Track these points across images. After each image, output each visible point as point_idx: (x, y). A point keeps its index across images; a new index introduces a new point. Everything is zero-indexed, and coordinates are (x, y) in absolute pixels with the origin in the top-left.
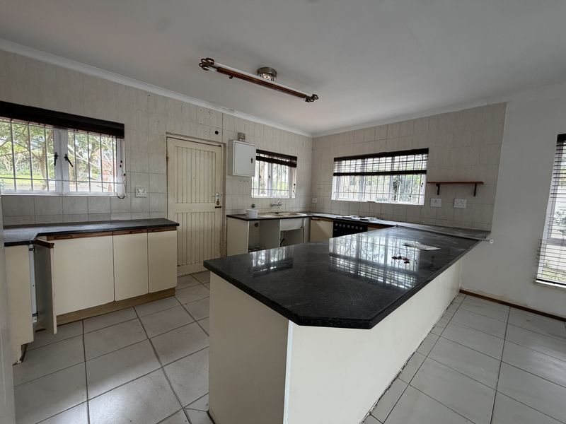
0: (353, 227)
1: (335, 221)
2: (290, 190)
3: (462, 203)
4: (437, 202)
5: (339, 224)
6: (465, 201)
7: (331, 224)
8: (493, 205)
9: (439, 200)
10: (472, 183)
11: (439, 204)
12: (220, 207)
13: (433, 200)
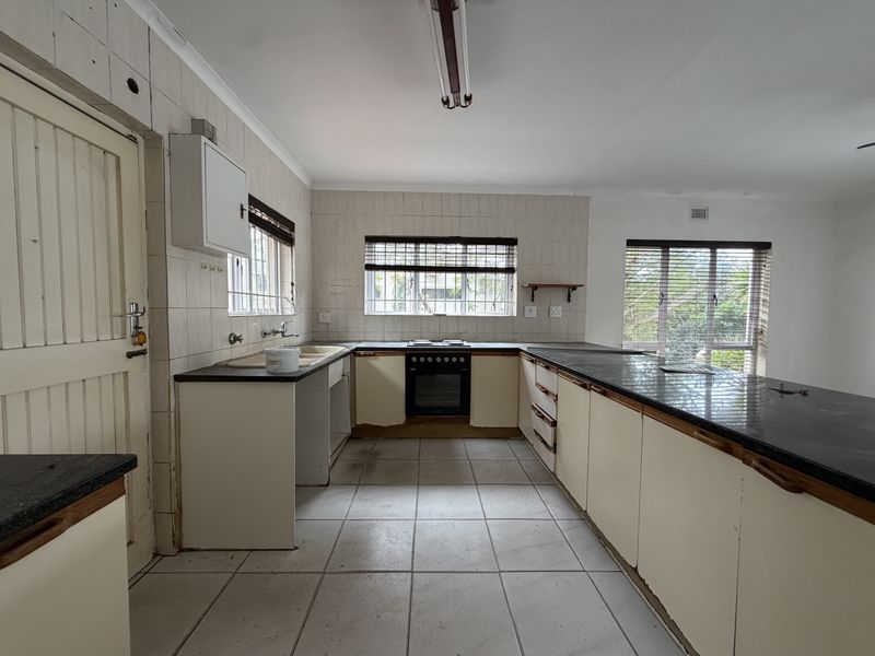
0: (446, 359)
1: (409, 353)
2: (279, 297)
3: (557, 311)
4: (532, 311)
5: (418, 356)
6: (560, 309)
7: (401, 360)
8: (584, 311)
9: (534, 309)
10: (564, 286)
11: (534, 314)
12: (143, 353)
13: (527, 308)
